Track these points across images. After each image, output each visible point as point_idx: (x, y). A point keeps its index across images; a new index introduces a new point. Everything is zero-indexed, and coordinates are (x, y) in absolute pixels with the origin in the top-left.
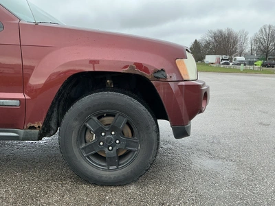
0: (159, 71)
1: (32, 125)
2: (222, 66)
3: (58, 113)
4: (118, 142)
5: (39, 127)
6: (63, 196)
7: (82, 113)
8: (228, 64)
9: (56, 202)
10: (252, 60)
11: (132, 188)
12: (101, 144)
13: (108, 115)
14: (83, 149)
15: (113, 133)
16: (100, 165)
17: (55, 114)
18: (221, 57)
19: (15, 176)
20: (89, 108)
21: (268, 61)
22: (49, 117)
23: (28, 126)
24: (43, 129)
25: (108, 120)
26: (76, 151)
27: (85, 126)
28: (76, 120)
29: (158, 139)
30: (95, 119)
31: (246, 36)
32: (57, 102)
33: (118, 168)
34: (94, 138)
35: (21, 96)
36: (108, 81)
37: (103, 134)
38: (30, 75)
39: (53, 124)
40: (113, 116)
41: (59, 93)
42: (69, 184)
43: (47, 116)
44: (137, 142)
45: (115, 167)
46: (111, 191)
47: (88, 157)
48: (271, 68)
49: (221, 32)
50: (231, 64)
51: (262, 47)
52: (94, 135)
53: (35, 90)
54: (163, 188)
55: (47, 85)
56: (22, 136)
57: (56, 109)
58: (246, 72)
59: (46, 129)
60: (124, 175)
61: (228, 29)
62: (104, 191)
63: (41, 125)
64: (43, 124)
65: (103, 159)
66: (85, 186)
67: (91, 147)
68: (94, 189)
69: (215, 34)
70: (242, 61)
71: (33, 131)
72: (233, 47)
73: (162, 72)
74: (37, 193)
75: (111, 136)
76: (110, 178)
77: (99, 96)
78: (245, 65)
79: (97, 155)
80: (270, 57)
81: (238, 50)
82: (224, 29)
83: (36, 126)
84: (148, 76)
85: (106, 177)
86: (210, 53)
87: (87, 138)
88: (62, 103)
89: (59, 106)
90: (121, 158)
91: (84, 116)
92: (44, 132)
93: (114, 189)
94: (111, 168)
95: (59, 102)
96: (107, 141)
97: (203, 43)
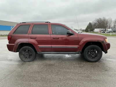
1: (79, 51)
2: (102, 33)
8: (104, 32)
10: (115, 30)
18: (101, 29)
25: (92, 50)
26: (87, 56)
28: (87, 50)
31: (111, 20)
35: (78, 46)
37: (92, 53)
44: (98, 54)
45: (94, 59)
49: (100, 19)
50: (106, 32)
53: (80, 45)
55: (83, 44)
58: (113, 35)
61: (104, 18)
67: (89, 55)
69: (98, 20)
70: (111, 31)
72: (106, 25)
78: (112, 32)
81: (108, 26)
82: (102, 18)
84: (101, 42)
86: (96, 28)
90: (95, 57)
97: (93, 24)
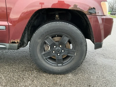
0: (92, 8)
1: (14, 41)
3: (28, 34)
4: (63, 51)
5: (18, 42)
6: (33, 81)
7: (43, 34)
9: (30, 85)
11: (70, 76)
12: (54, 52)
13: (58, 36)
14: (43, 55)
15: (61, 46)
16: (53, 63)
17: (26, 35)
19: (5, 68)
20: (48, 32)
21: (113, 12)
22: (23, 37)
23: (11, 41)
24: (20, 43)
26: (39, 56)
27: (44, 42)
28: (40, 38)
29: (87, 50)
30: (51, 38)
32: (28, 28)
33: (62, 65)
34: (49, 49)
36: (57, 16)
37: (55, 47)
38: (10, 13)
39: (25, 41)
40: (61, 36)
41: (29, 22)
42: (35, 73)
43: (22, 36)
44: (74, 52)
45: (61, 65)
46: (59, 77)
47: (46, 59)
48: (114, 16)
51: (111, 6)
52: (50, 47)
53: (13, 21)
54: (86, 75)
56: (8, 47)
57: (27, 32)
59: (21, 43)
60: (66, 69)
62: (55, 77)
63: (19, 41)
64: (20, 40)
65: (54, 60)
66: (44, 75)
68: (49, 76)
71: (14, 44)
73: (94, 10)
74: (18, 79)
75: (59, 48)
76: (58, 70)
77: (54, 24)
79: (51, 58)
80: (114, 11)
83: (16, 41)
84: (85, 12)
85: (56, 70)
87: (45, 49)
88: (30, 28)
89: (28, 30)
91: (44, 36)
92: (20, 45)
93: (61, 76)
94: (59, 65)
95: (29, 28)
96: (57, 50)
